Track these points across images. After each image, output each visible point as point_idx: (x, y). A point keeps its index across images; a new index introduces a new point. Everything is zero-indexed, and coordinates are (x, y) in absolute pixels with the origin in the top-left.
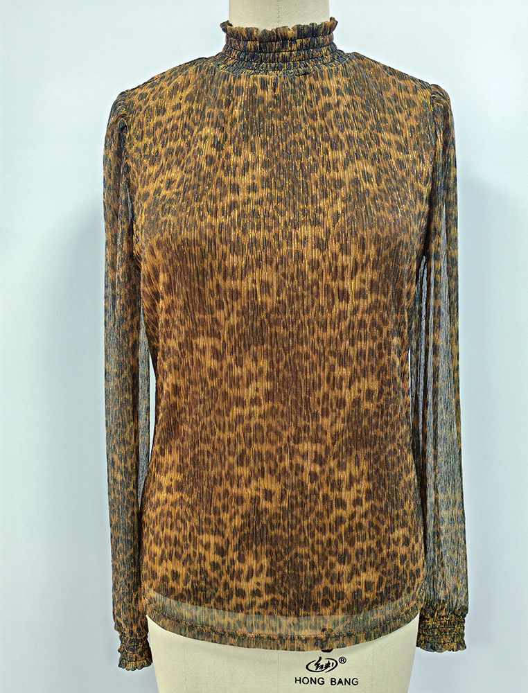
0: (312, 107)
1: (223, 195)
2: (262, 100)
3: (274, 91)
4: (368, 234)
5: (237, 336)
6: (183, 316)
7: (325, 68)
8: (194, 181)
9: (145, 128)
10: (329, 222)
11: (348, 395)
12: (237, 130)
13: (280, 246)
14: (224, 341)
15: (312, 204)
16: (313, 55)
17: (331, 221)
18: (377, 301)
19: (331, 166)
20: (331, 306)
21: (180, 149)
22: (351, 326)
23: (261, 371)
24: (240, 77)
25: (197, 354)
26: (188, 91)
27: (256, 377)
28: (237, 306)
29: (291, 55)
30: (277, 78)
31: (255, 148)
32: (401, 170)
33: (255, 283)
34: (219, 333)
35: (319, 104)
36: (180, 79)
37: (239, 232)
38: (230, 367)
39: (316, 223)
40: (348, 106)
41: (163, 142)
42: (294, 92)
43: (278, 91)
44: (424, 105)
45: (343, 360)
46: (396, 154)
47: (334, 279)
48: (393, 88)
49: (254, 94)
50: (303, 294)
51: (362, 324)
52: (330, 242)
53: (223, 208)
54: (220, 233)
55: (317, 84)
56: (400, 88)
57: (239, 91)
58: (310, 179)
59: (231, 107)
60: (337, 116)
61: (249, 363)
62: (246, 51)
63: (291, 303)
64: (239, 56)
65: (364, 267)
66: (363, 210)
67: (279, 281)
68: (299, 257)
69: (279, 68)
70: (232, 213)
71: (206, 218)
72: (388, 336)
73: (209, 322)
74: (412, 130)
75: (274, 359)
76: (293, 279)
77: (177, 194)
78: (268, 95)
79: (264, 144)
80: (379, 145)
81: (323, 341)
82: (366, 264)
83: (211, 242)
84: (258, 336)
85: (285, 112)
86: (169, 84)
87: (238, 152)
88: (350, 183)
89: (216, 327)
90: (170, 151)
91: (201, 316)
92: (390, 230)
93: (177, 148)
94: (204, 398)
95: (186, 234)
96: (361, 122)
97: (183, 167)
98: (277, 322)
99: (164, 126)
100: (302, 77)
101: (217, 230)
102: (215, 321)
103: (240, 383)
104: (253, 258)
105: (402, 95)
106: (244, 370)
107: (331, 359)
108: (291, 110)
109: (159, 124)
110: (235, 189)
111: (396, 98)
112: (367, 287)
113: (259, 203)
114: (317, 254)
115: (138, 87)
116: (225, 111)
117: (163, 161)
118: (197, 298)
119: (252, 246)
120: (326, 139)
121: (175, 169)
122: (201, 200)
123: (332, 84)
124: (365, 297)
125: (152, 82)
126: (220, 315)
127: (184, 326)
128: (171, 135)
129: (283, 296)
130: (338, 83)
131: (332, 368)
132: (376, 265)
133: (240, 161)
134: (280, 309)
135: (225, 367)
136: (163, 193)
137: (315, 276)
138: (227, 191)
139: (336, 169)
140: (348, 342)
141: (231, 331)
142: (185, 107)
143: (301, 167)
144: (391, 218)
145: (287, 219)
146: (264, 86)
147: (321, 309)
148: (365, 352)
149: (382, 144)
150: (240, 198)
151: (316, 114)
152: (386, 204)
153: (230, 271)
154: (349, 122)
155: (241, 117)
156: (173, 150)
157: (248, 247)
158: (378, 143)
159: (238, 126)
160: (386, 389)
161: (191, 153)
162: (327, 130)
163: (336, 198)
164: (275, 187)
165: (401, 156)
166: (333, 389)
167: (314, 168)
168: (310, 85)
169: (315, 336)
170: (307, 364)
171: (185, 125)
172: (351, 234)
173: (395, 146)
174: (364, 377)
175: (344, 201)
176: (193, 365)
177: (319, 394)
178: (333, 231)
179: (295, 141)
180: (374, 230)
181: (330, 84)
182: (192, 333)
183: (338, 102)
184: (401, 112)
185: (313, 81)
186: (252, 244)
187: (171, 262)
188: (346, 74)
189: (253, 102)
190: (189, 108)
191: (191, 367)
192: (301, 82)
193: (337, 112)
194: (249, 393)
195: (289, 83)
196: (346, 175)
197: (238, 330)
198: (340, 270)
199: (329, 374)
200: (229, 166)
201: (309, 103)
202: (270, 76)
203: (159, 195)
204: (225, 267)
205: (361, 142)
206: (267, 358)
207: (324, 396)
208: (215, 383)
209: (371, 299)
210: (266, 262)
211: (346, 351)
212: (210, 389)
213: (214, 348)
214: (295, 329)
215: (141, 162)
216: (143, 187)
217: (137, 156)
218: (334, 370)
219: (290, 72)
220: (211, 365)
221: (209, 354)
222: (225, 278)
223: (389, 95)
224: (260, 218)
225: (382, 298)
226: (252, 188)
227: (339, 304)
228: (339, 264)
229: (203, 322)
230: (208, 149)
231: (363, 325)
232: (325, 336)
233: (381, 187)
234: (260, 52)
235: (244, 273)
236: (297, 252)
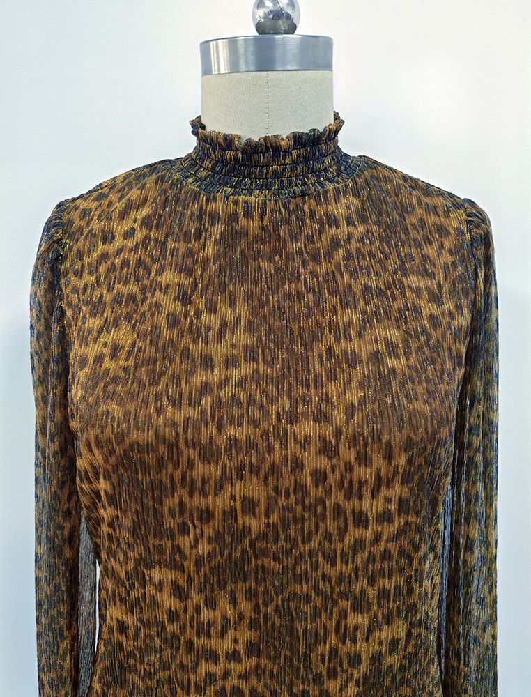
0: (313, 242)
1: (190, 373)
2: (244, 233)
3: (262, 220)
4: (398, 438)
5: (207, 568)
6: (131, 541)
7: (330, 187)
8: (149, 353)
9: (86, 261)
10: (339, 417)
11: (365, 650)
12: (210, 275)
13: (270, 450)
14: (189, 576)
15: (316, 387)
16: (313, 168)
17: (343, 417)
18: (406, 523)
19: (340, 332)
20: (342, 532)
21: (132, 298)
22: (371, 559)
23: (241, 617)
24: (215, 199)
25: (150, 590)
26: (145, 211)
27: (235, 623)
28: (208, 530)
29: (284, 170)
30: (265, 202)
31: (235, 303)
32: (435, 331)
33: (235, 501)
34: (183, 565)
35: (324, 239)
36: (134, 194)
37: (212, 429)
38: (197, 609)
39: (320, 417)
40: (361, 241)
41: (110, 284)
42: (288, 222)
43: (267, 221)
44: (460, 232)
45: (359, 604)
46: (428, 308)
47: (348, 497)
48: (419, 211)
49: (234, 224)
50: (303, 516)
51: (386, 555)
52: (341, 446)
53: (190, 393)
54: (185, 432)
55: (320, 210)
56: (428, 210)
57: (214, 218)
58: (312, 350)
59: (202, 241)
60: (348, 257)
61: (224, 606)
62: (222, 161)
63: (285, 527)
64: (213, 167)
65: (389, 483)
66: (389, 400)
67: (268, 498)
68: (298, 466)
69: (267, 187)
70: (203, 402)
71: (165, 411)
72: (420, 564)
73: (169, 549)
74: (446, 268)
75: (261, 602)
76: (288, 495)
77: (126, 369)
78: (253, 226)
79: (248, 296)
80: (405, 295)
81: (330, 580)
82: (393, 478)
83: (173, 446)
84: (238, 570)
85: (277, 252)
86: (120, 199)
87: (212, 309)
88: (368, 359)
89: (177, 557)
90: (118, 299)
91: (158, 542)
92: (426, 429)
93: (128, 294)
94: (161, 647)
95: (135, 435)
96: (380, 263)
97: (135, 325)
98: (264, 553)
99: (112, 259)
100: (299, 200)
101: (180, 430)
102: (177, 549)
103: (212, 632)
104: (231, 465)
105: (431, 219)
106: (218, 614)
107: (342, 603)
108: (286, 249)
109: (104, 257)
110: (208, 364)
111: (422, 223)
112: (393, 507)
113: (241, 384)
114: (323, 463)
115: (82, 196)
116: (194, 245)
117: (108, 312)
118: (151, 519)
119: (231, 450)
120: (333, 292)
121: (125, 327)
122: (157, 384)
123: (339, 209)
124: (391, 521)
125: (99, 193)
126: (184, 542)
127: (134, 551)
128: (120, 274)
129: (274, 518)
130: (348, 207)
131: (344, 614)
132: (406, 479)
133: (214, 320)
134: (270, 533)
135: (190, 608)
136: (107, 363)
137: (320, 492)
138: (196, 367)
139: (347, 336)
140: (366, 581)
141: (199, 563)
142: (139, 236)
143: (300, 333)
144: (427, 410)
145: (281, 410)
146: (248, 213)
147: (328, 536)
148: (389, 591)
149: (408, 294)
150: (214, 378)
151: (320, 254)
152: (420, 390)
153: (199, 484)
154: (364, 264)
155: (217, 257)
156: (122, 296)
157: (226, 451)
158: (403, 293)
159: (212, 268)
160: (415, 632)
161: (145, 307)
162: (334, 277)
163: (350, 381)
164: (263, 359)
165: (435, 309)
166: (344, 643)
167: (316, 336)
168: (311, 211)
169: (320, 573)
170: (307, 609)
171: (140, 262)
172: (373, 438)
173: (425, 295)
174: (388, 624)
175: (361, 386)
176: (145, 602)
177: (325, 649)
178: (347, 432)
179: (290, 294)
180: (405, 432)
181: (337, 209)
182: (145, 562)
183: (348, 236)
184: (431, 244)
185: (314, 207)
186: (231, 446)
187: (115, 469)
188: (356, 194)
189: (233, 235)
190: (146, 237)
191: (142, 604)
192: (298, 208)
193: (347, 251)
194: (225, 645)
195: (283, 210)
196: (362, 347)
197: (209, 562)
198: (356, 485)
199: (338, 623)
200: (198, 329)
201: (310, 238)
202: (256, 199)
203: (101, 366)
204: (192, 480)
205: (380, 292)
206: (251, 600)
207: (330, 652)
208: (176, 627)
209: (398, 522)
210: (251, 472)
211: (363, 592)
212: (169, 637)
213: (174, 583)
214: (291, 562)
215: (80, 309)
216: (81, 346)
217: (74, 299)
218: (346, 616)
219: (283, 192)
220: (170, 606)
221: (167, 590)
222: (191, 495)
223: (414, 219)
224: (242, 407)
225: (412, 518)
226: (232, 362)
227: (354, 531)
228: (355, 479)
229: (160, 550)
230: (170, 304)
231: (387, 557)
232: (333, 572)
233: (412, 362)
234: (242, 165)
235: (219, 487)
236: (295, 458)
